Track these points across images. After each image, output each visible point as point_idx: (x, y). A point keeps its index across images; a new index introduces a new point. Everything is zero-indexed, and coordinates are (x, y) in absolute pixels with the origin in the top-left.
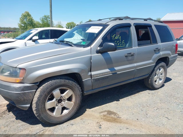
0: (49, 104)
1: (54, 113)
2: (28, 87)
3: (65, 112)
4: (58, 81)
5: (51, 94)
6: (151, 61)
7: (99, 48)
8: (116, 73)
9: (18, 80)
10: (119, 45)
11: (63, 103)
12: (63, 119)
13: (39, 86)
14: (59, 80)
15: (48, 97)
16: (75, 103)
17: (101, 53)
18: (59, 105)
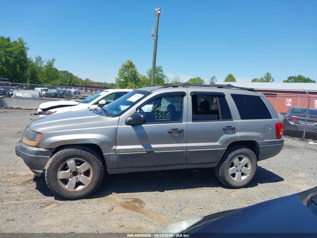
0: (61, 174)
1: (67, 186)
2: (42, 152)
3: (80, 188)
4: (73, 150)
5: (64, 163)
6: (217, 144)
7: (129, 118)
8: (153, 152)
9: (34, 143)
10: (161, 118)
11: (78, 176)
12: (76, 195)
13: (54, 153)
14: (75, 149)
15: (61, 166)
16: (92, 179)
17: (132, 125)
18: (74, 178)
